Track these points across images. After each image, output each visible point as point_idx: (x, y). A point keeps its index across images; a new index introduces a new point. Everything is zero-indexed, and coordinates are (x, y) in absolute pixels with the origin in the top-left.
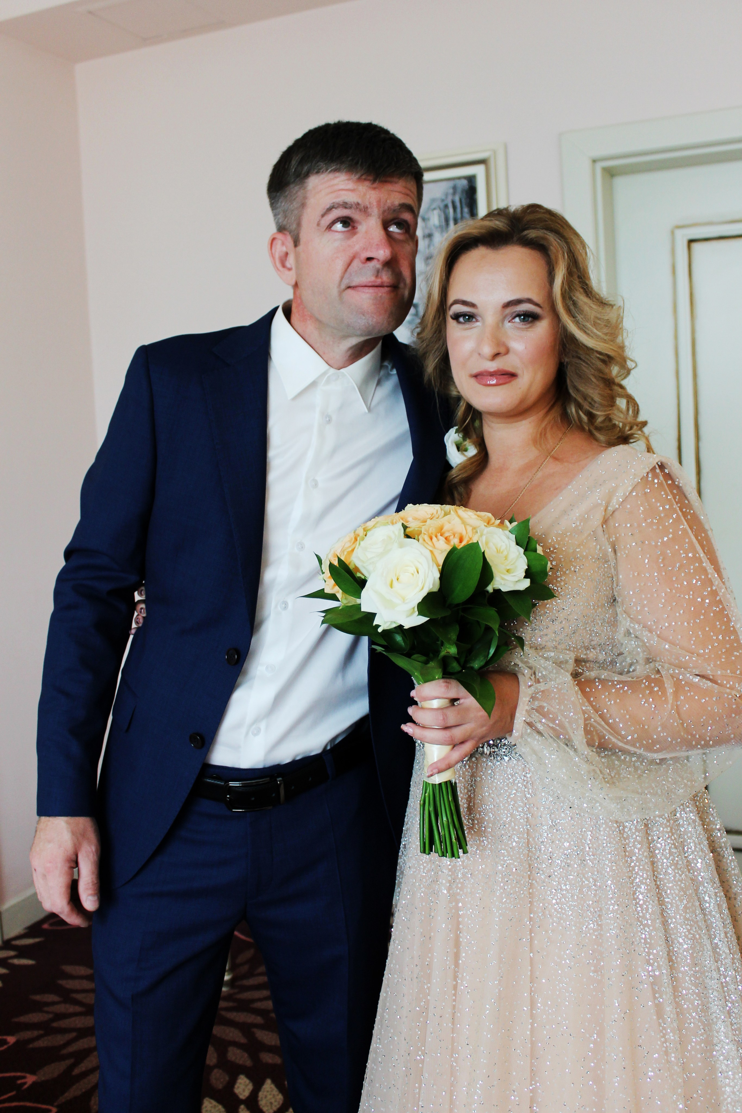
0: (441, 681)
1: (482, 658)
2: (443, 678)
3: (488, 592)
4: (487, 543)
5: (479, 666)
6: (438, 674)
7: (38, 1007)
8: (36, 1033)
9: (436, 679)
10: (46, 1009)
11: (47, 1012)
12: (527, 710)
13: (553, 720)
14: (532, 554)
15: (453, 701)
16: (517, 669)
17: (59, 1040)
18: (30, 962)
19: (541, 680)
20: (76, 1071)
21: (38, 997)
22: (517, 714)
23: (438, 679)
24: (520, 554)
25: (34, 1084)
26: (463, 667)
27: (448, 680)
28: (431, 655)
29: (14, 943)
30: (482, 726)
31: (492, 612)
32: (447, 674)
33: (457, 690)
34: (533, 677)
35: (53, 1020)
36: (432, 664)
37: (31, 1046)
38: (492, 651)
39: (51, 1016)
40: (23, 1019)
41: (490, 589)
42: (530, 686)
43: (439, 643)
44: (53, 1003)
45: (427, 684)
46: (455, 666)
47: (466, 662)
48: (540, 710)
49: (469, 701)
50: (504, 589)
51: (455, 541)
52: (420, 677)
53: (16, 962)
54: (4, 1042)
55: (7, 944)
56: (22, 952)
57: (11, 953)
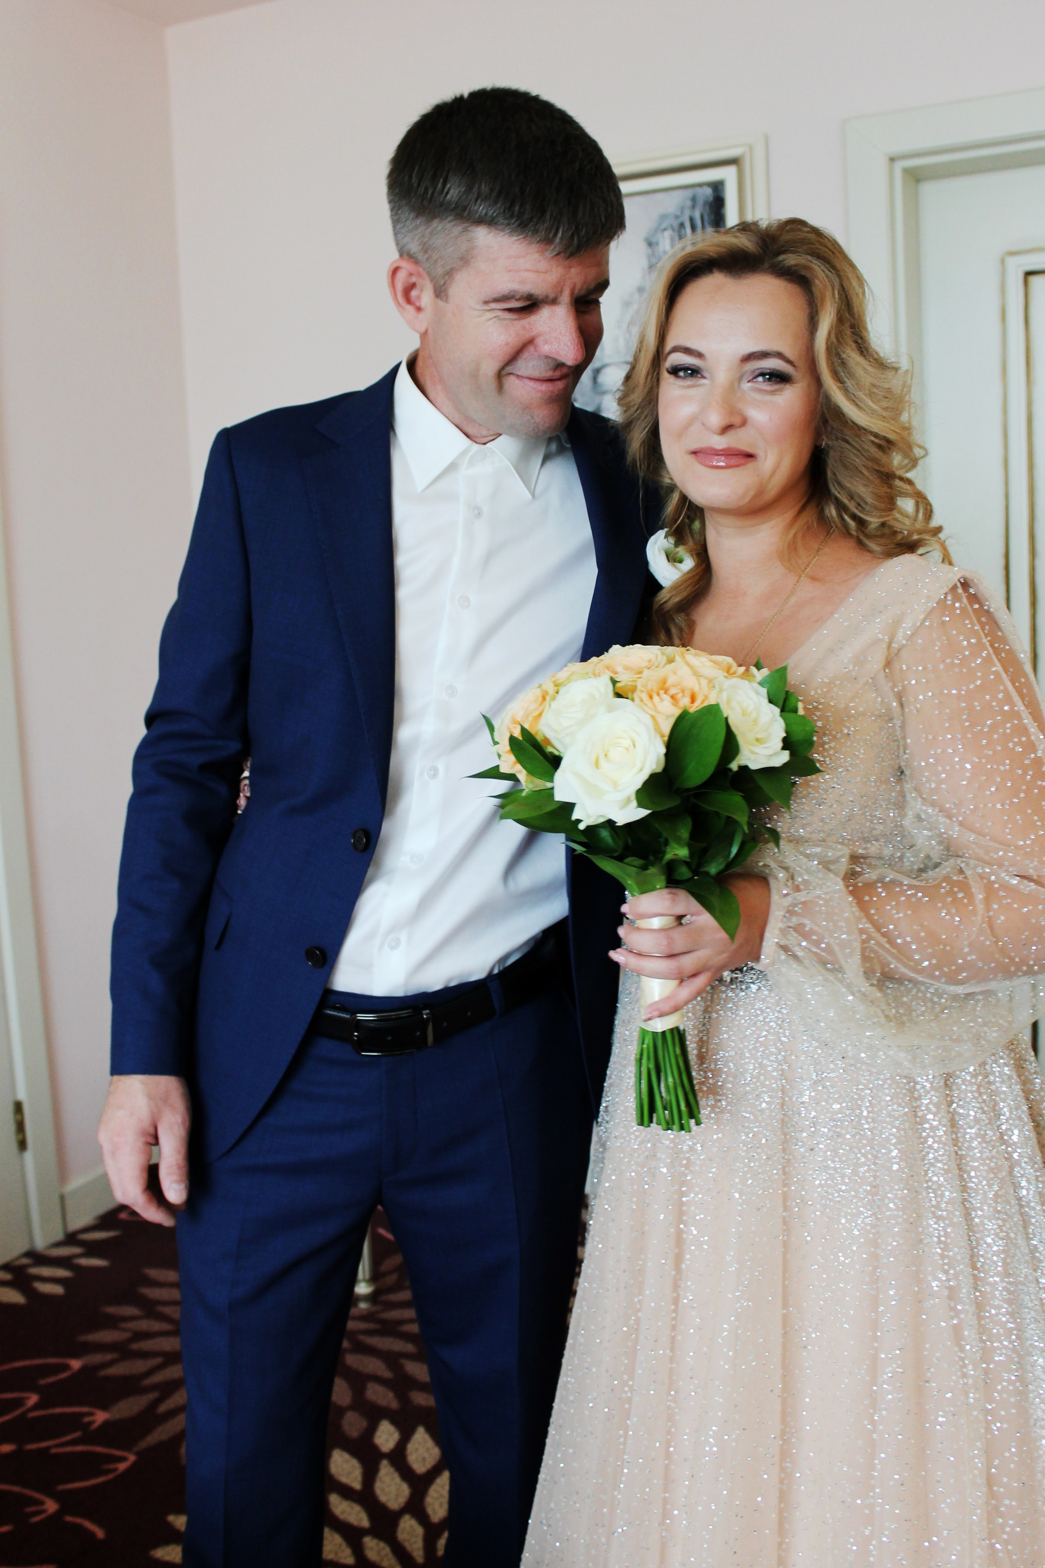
0: (666, 891)
1: (721, 860)
2: (667, 887)
3: (730, 770)
4: (728, 702)
5: (718, 871)
6: (661, 881)
7: (113, 1322)
8: (109, 1357)
9: (657, 889)
10: (123, 1325)
11: (124, 1330)
12: (780, 929)
13: (817, 943)
14: (791, 716)
15: (680, 918)
16: (767, 871)
17: (139, 1366)
18: (102, 1263)
19: (802, 887)
20: (162, 1408)
21: (111, 1310)
22: (767, 935)
23: (660, 889)
24: (774, 716)
25: (106, 1424)
26: (695, 872)
27: (674, 890)
28: (652, 858)
29: (81, 1236)
30: (723, 952)
31: (737, 798)
32: (673, 882)
33: (685, 903)
34: (789, 883)
35: (131, 1340)
36: (652, 870)
37: (102, 1373)
38: (734, 850)
39: (127, 1335)
40: (92, 1337)
41: (734, 766)
42: (787, 895)
43: (662, 840)
44: (133, 1318)
45: (645, 896)
46: (684, 873)
47: (700, 864)
48: (799, 929)
49: (704, 919)
50: (754, 766)
51: (685, 702)
52: (635, 887)
53: (84, 1262)
54: (66, 1367)
55: (71, 1239)
56: (92, 1249)
57: (77, 1250)
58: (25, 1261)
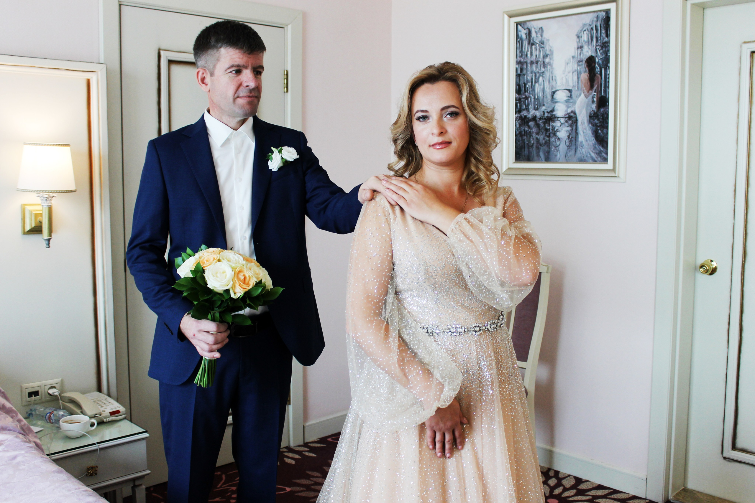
7: (308, 477)
8: (302, 489)
10: (312, 479)
11: (312, 481)
18: (314, 455)
21: (310, 473)
29: (309, 444)
35: (312, 485)
39: (313, 482)
40: (298, 481)
44: (317, 477)
53: (307, 454)
54: (285, 490)
55: (306, 445)
56: (312, 450)
57: (306, 449)
58: (285, 450)
